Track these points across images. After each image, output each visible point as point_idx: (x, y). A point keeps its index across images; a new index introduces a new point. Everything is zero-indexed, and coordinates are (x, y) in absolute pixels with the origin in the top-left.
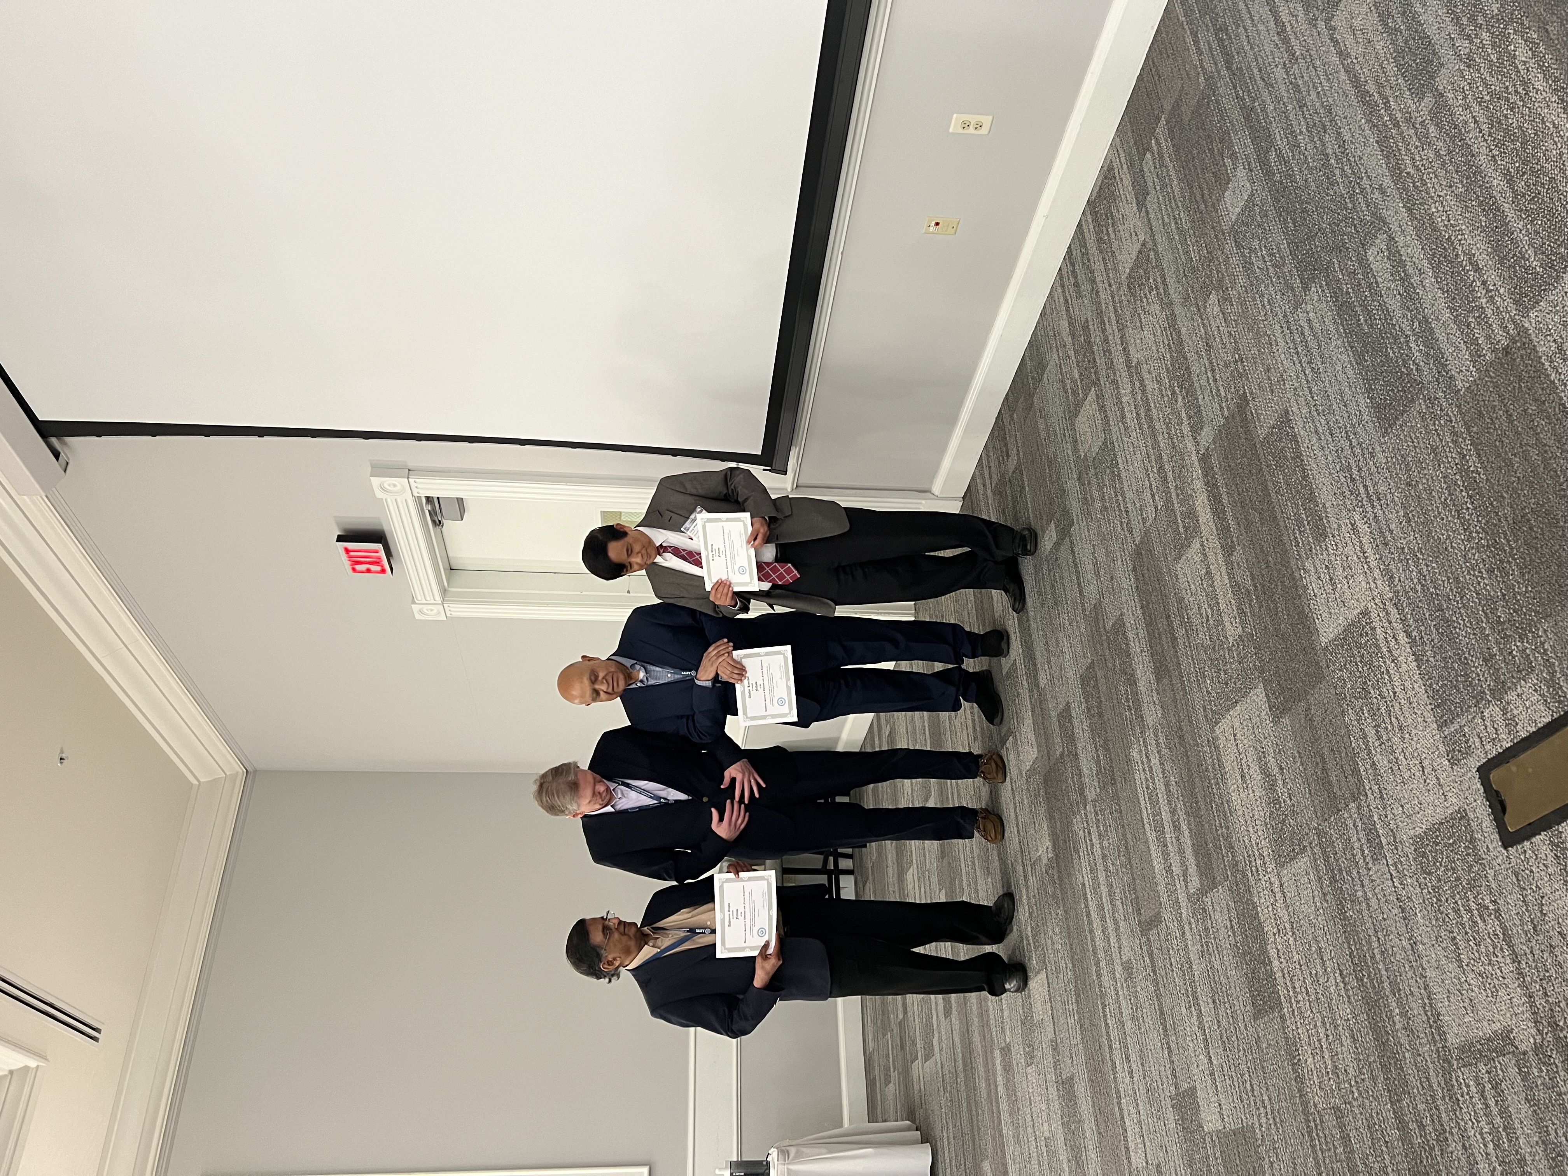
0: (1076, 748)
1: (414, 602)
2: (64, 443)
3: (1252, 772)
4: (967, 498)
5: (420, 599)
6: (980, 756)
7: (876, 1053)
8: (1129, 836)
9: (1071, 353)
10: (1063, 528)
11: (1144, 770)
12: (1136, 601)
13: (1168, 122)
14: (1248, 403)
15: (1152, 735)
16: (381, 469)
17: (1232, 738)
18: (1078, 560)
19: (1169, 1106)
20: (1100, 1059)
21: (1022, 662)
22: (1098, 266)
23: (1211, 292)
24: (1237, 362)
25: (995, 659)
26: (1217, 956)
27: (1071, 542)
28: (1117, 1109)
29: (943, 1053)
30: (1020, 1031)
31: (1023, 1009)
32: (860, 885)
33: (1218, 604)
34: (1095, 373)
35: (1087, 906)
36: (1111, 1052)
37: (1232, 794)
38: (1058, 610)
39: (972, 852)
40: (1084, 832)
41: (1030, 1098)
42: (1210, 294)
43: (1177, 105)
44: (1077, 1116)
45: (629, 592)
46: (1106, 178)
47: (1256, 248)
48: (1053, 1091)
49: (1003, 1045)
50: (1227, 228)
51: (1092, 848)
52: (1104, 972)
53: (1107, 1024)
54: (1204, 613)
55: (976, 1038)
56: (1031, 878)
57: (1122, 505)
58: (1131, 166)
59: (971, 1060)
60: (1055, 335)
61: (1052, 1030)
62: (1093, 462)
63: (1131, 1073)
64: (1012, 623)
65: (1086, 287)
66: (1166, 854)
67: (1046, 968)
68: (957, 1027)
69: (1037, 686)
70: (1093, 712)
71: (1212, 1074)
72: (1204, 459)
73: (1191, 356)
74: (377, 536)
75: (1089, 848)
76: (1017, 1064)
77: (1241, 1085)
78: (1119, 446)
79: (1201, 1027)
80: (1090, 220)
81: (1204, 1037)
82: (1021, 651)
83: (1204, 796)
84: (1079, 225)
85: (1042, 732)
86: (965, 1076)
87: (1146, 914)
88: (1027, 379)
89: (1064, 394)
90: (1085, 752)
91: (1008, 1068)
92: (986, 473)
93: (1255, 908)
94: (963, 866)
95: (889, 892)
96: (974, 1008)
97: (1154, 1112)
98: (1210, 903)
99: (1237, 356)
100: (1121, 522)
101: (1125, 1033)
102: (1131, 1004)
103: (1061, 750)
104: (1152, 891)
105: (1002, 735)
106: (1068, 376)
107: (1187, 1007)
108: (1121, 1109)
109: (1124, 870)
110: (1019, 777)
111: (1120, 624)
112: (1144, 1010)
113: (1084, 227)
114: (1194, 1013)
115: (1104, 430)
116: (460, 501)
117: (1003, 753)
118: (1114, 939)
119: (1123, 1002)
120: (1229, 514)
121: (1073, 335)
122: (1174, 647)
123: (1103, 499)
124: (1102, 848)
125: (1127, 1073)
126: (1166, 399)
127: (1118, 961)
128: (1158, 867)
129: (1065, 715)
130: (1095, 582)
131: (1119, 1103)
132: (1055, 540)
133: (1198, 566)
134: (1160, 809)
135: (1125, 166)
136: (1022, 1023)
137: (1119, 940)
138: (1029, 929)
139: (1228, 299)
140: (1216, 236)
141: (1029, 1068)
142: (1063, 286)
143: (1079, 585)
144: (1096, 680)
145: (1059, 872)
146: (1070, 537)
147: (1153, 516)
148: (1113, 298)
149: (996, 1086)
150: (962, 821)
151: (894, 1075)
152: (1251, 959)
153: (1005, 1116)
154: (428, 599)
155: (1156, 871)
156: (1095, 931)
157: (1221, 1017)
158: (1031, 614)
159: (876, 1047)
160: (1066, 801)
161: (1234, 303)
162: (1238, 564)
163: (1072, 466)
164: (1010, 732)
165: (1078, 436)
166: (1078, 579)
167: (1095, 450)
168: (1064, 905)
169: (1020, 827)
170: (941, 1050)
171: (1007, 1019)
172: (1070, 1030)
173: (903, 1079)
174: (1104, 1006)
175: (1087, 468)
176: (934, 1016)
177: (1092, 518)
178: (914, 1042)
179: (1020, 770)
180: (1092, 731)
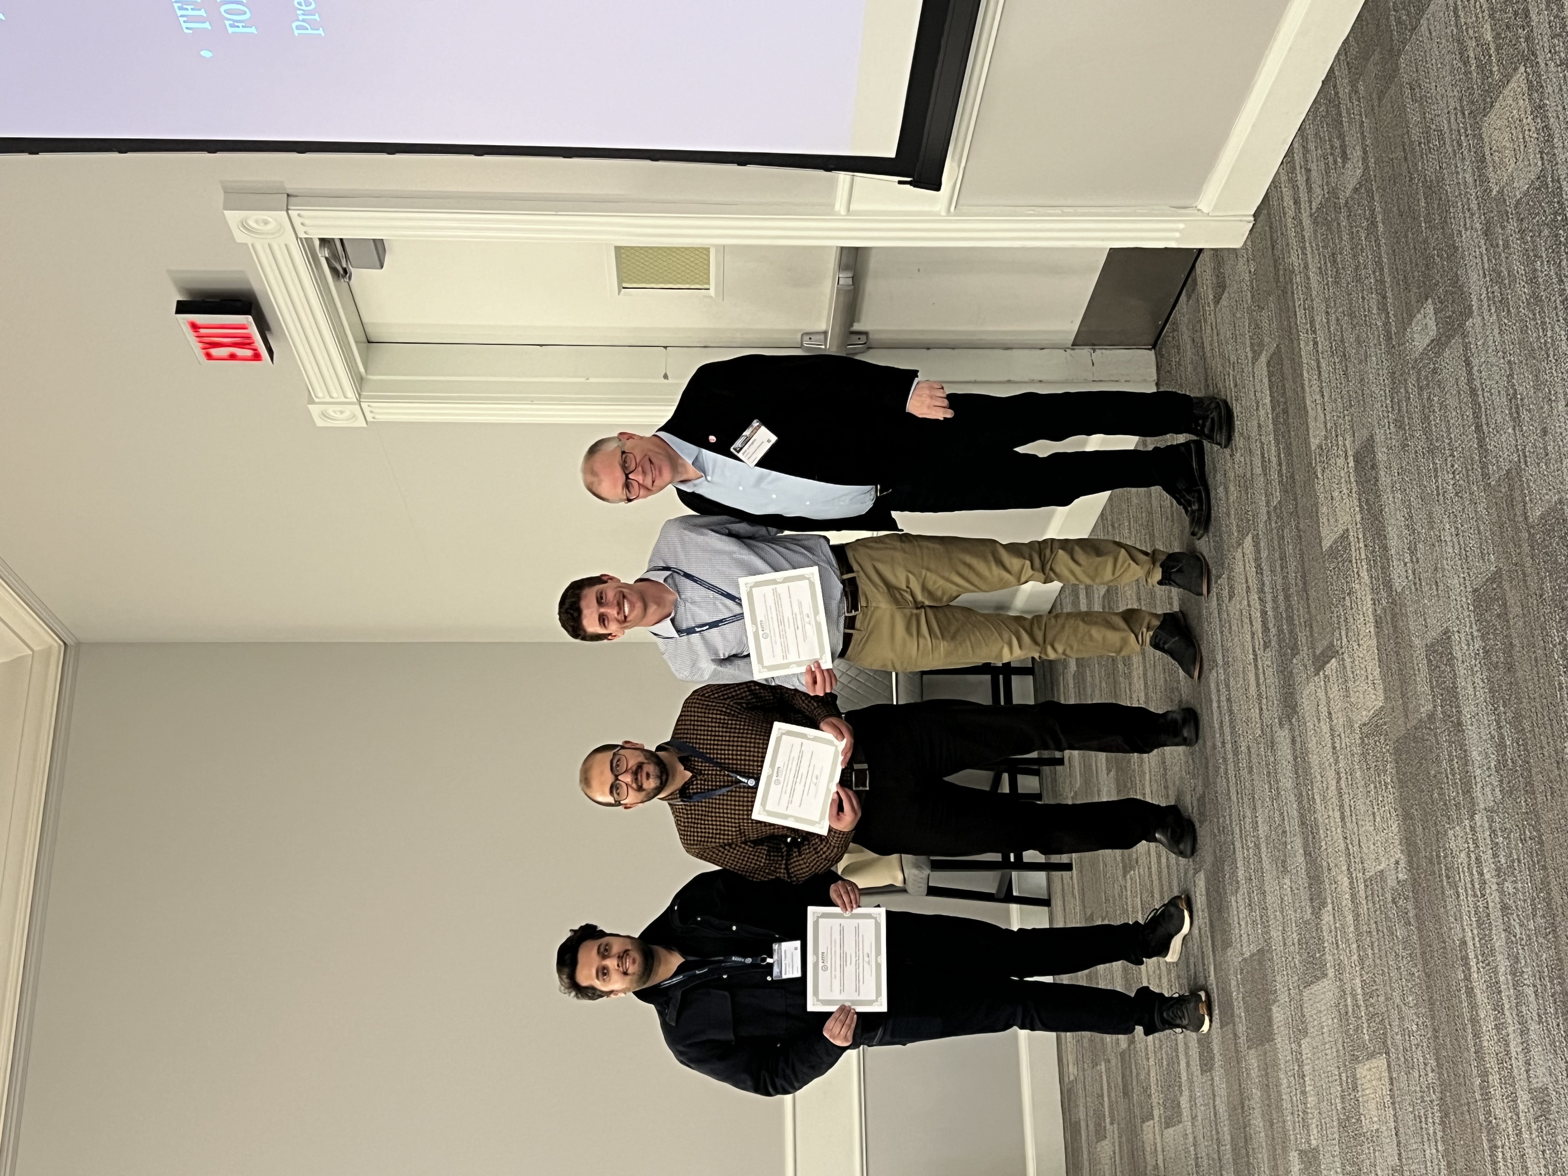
0: (1459, 712)
1: (311, 401)
4: (1262, 217)
5: (320, 395)
7: (1080, 1086)
10: (1450, 317)
16: (243, 197)
18: (1477, 383)
21: (1360, 536)
27: (1466, 347)
29: (1199, 1123)
30: (1336, 1136)
31: (1343, 1102)
34: (1527, 39)
35: (1468, 978)
38: (1434, 463)
40: (1468, 856)
49: (1304, 1147)
51: (1482, 889)
52: (1497, 1092)
55: (1258, 1122)
56: (1364, 902)
59: (1247, 1151)
61: (1396, 1152)
62: (1516, 207)
64: (1343, 464)
67: (1387, 1053)
68: (1223, 1093)
69: (1388, 585)
70: (1494, 659)
74: (244, 303)
75: (1477, 886)
82: (1358, 517)
85: (1394, 667)
88: (1388, 19)
89: (1461, 64)
90: (1475, 723)
92: (1301, 179)
94: (1238, 845)
96: (1254, 1073)
102: (1545, 1159)
103: (1429, 707)
105: (1318, 652)
106: (1471, 32)
109: (1541, 940)
110: (1348, 730)
115: (1541, 152)
116: (378, 242)
118: (1517, 1046)
123: (1532, 280)
124: (1502, 892)
127: (1522, 1083)
129: (1441, 652)
130: (1510, 430)
132: (1433, 333)
136: (1340, 1124)
137: (1527, 1050)
138: (1358, 980)
143: (1479, 428)
144: (1505, 604)
145: (1418, 906)
146: (1464, 336)
151: (1112, 1130)
154: (335, 395)
156: (1482, 1022)
158: (1380, 455)
159: (1080, 1077)
160: (1436, 796)
163: (1474, 206)
164: (1333, 650)
165: (1487, 153)
166: (1477, 416)
167: (1521, 185)
168: (1426, 963)
169: (1347, 813)
170: (1194, 1118)
171: (1313, 1112)
172: (1429, 1164)
173: (1128, 1140)
174: (1494, 1148)
175: (1504, 215)
176: (1183, 1064)
177: (1509, 311)
178: (1146, 1090)
179: (1350, 722)
180: (1491, 690)
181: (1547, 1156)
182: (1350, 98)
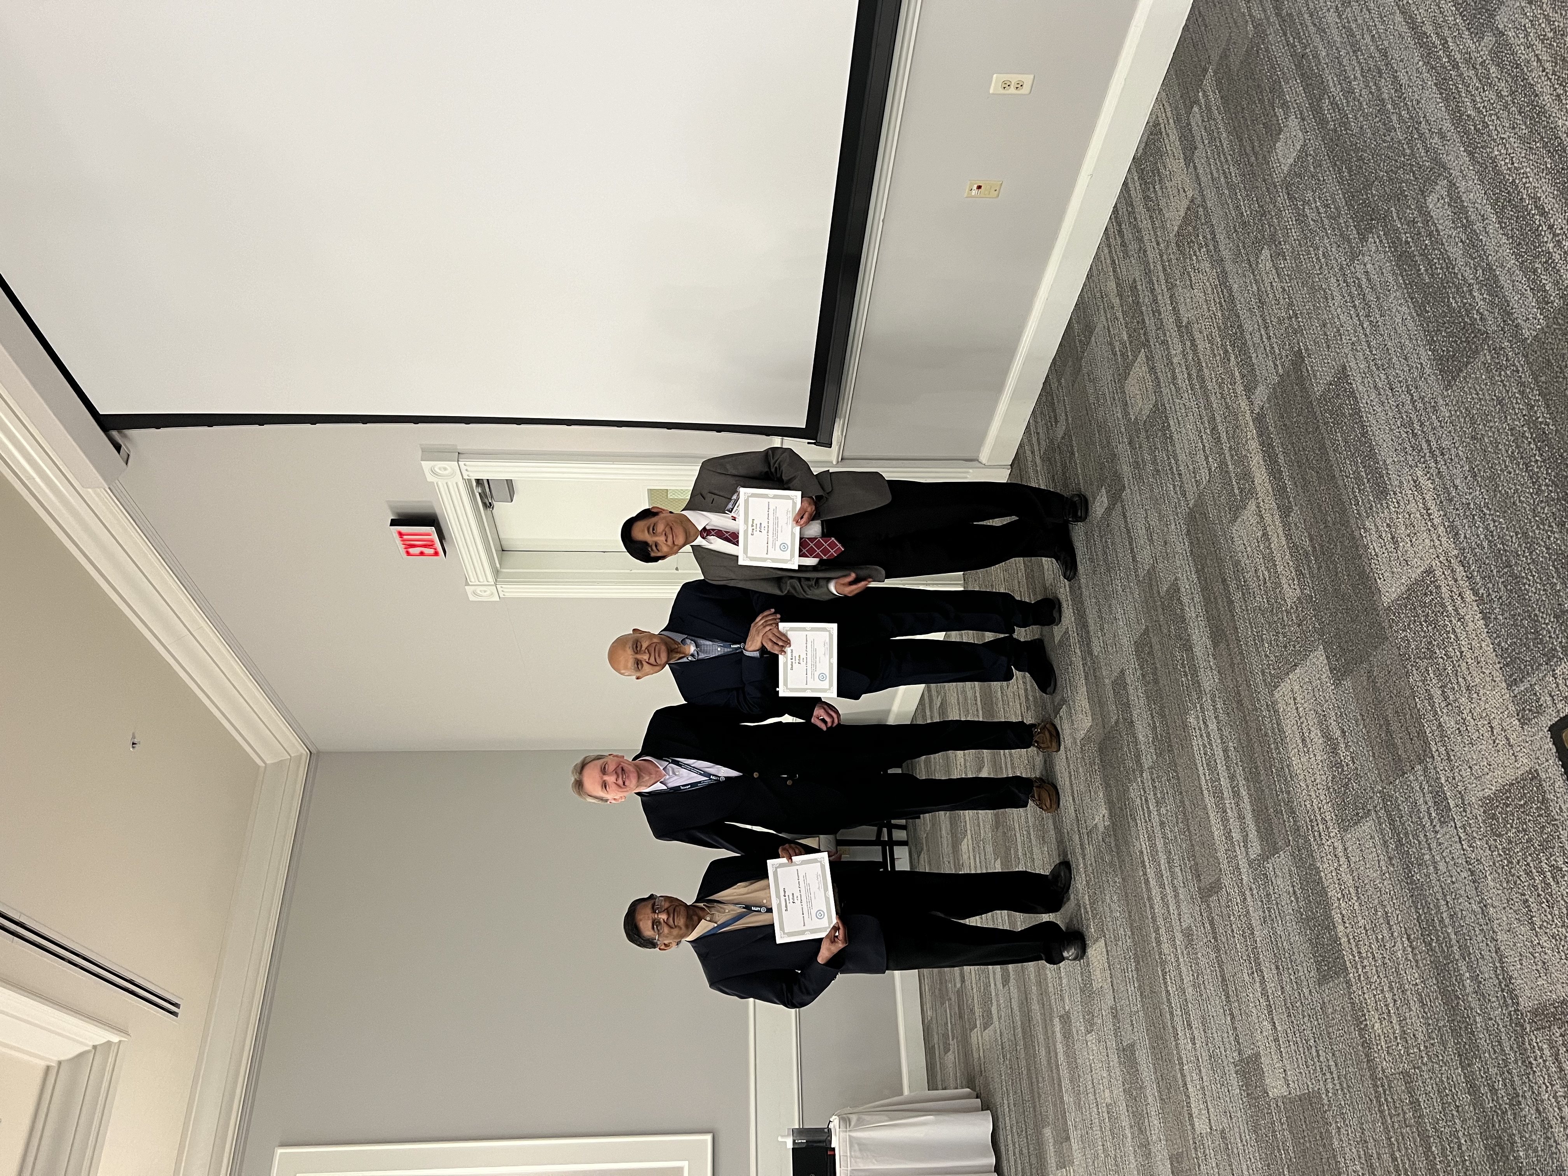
0: (1131, 715)
1: (467, 584)
2: (125, 436)
3: (1312, 735)
4: (1015, 466)
5: (473, 580)
6: (1033, 726)
7: (934, 1022)
8: (1187, 803)
9: (1119, 315)
10: (1114, 493)
11: (1201, 736)
12: (1191, 565)
13: (1215, 73)
14: (1304, 360)
15: (1209, 701)
16: (432, 453)
17: (1292, 702)
18: (1130, 525)
19: (1233, 1072)
20: (1161, 1026)
21: (1075, 629)
22: (1145, 224)
23: (1263, 247)
24: (1291, 318)
25: (1046, 628)
26: (1280, 922)
27: (1123, 507)
28: (1179, 1075)
29: (1002, 1020)
30: (1079, 999)
31: (1082, 976)
32: (915, 856)
33: (1275, 565)
34: (1144, 334)
35: (1145, 874)
36: (1172, 1019)
37: (1293, 759)
38: (1111, 577)
39: (1027, 822)
40: (1141, 799)
41: (1091, 1065)
42: (1262, 250)
43: (1224, 56)
44: (1138, 1083)
45: (677, 569)
46: (1151, 134)
47: (1309, 200)
48: (1114, 1058)
49: (1062, 1012)
50: (1279, 180)
51: (1149, 816)
52: (1164, 939)
53: (1168, 991)
54: (1261, 576)
55: (1035, 1007)
56: (1087, 846)
57: (1175, 468)
58: (1178, 121)
59: (1030, 1029)
60: (1102, 297)
61: (1112, 997)
62: (1144, 424)
63: (1193, 1040)
64: (1063, 591)
65: (1133, 247)
66: (1225, 820)
67: (1104, 936)
68: (1016, 996)
69: (1091, 653)
70: (1148, 679)
71: (1276, 1040)
72: (1259, 419)
73: (1244, 314)
74: (430, 520)
75: (1146, 815)
76: (1077, 1032)
77: (1306, 1050)
78: (1170, 408)
79: (1264, 993)
80: (1136, 178)
81: (1268, 1003)
82: (1073, 619)
83: (1264, 761)
84: (1125, 184)
85: (1096, 700)
86: (1025, 1044)
87: (1207, 880)
88: (1075, 342)
89: (1112, 356)
90: (1140, 719)
91: (1067, 1035)
92: (1034, 439)
93: (1318, 873)
94: (1018, 835)
95: (944, 862)
96: (1032, 977)
97: (1218, 1078)
98: (1271, 869)
99: (1291, 312)
100: (1174, 485)
101: (1186, 999)
102: (1192, 970)
103: (1115, 717)
104: (1211, 857)
105: (1056, 704)
106: (1116, 337)
107: (1250, 972)
108: (1183, 1076)
109: (1182, 837)
110: (1074, 746)
111: (1175, 589)
112: (1206, 977)
113: (1130, 185)
114: (1257, 979)
115: (1155, 392)
116: (509, 482)
117: (1057, 721)
118: (1173, 906)
119: (1184, 969)
120: (1286, 474)
121: (1120, 295)
122: (1230, 611)
123: (1154, 462)
124: (1159, 815)
125: (1189, 1041)
126: (1218, 358)
127: (1177, 928)
128: (1217, 832)
129: (1120, 683)
130: (1148, 547)
131: (1181, 1070)
132: (1106, 505)
133: (1254, 528)
134: (1218, 775)
135: (1171, 121)
136: (1081, 991)
137: (1178, 907)
138: (1086, 897)
139: (1281, 254)
140: (1268, 189)
141: (1088, 1036)
142: (1109, 246)
143: (1132, 550)
144: (1151, 646)
145: (1116, 840)
146: (1122, 501)
147: (1207, 478)
148: (1161, 256)
149: (1056, 1054)
150: (1017, 791)
151: (953, 1043)
152: (1314, 925)
153: (1066, 1083)
154: (481, 580)
155: (1216, 838)
156: (1154, 898)
157: (1285, 983)
158: (1083, 581)
159: (934, 1015)
160: (1122, 769)
161: (1288, 258)
162: (1296, 525)
163: (1123, 430)
164: (1064, 701)
165: (1128, 399)
166: (1130, 544)
167: (1146, 412)
168: (1122, 873)
169: (1076, 796)
170: (1000, 1018)
171: (1065, 987)
172: (1130, 997)
173: (962, 1048)
174: (1164, 974)
175: (1138, 431)
176: (992, 985)
177: (1144, 482)
178: (972, 1011)
179: (1075, 739)
180: (1147, 697)
181: (1193, 968)
182: (1058, 389)
